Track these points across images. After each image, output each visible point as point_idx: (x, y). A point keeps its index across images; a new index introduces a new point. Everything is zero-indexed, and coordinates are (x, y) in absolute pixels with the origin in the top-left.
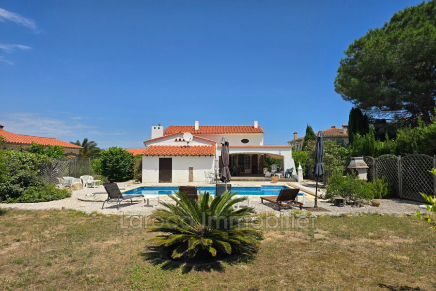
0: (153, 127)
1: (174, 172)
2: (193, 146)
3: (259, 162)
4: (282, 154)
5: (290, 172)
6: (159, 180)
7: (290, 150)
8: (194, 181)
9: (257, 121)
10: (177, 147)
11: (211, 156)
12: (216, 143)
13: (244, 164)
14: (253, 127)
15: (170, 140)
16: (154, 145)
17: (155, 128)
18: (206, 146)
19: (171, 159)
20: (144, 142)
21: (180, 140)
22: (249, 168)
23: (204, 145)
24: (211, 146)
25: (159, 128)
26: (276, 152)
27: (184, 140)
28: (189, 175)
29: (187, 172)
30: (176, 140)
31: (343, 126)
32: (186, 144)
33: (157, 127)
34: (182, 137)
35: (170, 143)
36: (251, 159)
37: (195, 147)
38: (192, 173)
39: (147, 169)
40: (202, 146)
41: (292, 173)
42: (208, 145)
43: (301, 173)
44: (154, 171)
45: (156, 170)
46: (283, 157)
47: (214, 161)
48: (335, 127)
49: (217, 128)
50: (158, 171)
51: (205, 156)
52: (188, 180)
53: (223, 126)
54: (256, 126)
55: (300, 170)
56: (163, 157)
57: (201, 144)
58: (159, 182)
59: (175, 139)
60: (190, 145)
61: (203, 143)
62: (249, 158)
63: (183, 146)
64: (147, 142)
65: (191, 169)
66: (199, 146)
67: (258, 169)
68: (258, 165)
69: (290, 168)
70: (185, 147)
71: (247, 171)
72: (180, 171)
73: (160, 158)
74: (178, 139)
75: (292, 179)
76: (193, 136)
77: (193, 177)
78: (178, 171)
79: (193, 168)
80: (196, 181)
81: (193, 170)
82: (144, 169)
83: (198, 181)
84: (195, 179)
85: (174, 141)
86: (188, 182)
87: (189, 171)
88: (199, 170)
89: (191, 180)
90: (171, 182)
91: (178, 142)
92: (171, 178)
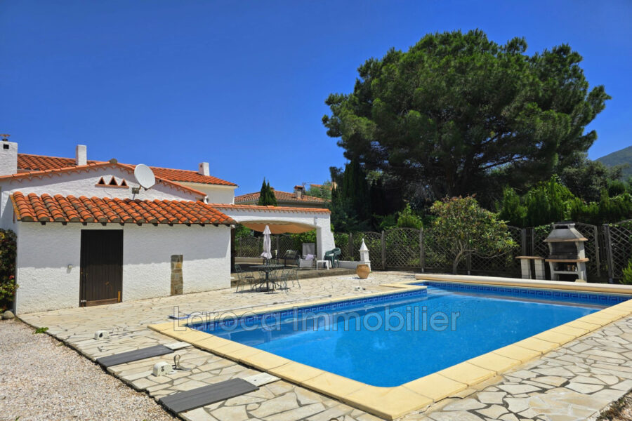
1: (129, 271)
2: (151, 200)
4: (318, 225)
6: (81, 298)
8: (185, 290)
12: (204, 196)
15: (83, 182)
19: (119, 234)
21: (113, 183)
27: (123, 184)
28: (173, 277)
29: (166, 268)
30: (102, 182)
32: (130, 196)
35: (84, 188)
37: (159, 202)
38: (180, 270)
40: (180, 203)
44: (64, 269)
46: (315, 229)
50: (77, 270)
52: (169, 289)
54: (207, 173)
56: (97, 227)
58: (82, 305)
59: (98, 179)
60: (138, 197)
63: (121, 199)
65: (177, 259)
72: (146, 267)
73: (83, 231)
74: (107, 179)
76: (156, 178)
77: (182, 282)
78: (141, 265)
79: (182, 256)
80: (189, 292)
81: (182, 261)
82: (25, 266)
83: (194, 291)
84: (186, 287)
85: (96, 186)
86: (169, 294)
87: (172, 266)
88: (198, 261)
89: (177, 289)
90: (121, 301)
91: (107, 187)
92: (120, 288)
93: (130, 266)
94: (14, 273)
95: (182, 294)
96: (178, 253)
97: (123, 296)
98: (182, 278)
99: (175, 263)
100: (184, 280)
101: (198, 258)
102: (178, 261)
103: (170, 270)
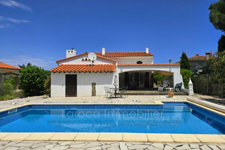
0: (67, 51)
1: (79, 87)
2: (97, 64)
3: (150, 79)
4: (172, 71)
5: (179, 86)
6: (66, 94)
7: (179, 68)
8: (96, 95)
9: (148, 48)
10: (84, 66)
11: (111, 72)
12: (116, 62)
13: (139, 81)
14: (145, 53)
15: (78, 60)
16: (64, 64)
17: (69, 52)
18: (108, 65)
19: (76, 76)
20: (56, 62)
21: (86, 59)
22: (143, 84)
23: (106, 64)
24: (112, 65)
25: (72, 52)
26: (167, 70)
27: (89, 60)
28: (92, 90)
29: (90, 87)
30: (83, 60)
31: (206, 53)
32: (91, 63)
33: (70, 51)
34: (88, 57)
35: (78, 62)
36: (144, 76)
37: (99, 65)
38: (95, 88)
39: (55, 85)
40: (105, 65)
41: (181, 87)
42: (109, 64)
43: (191, 88)
44: (61, 86)
45: (63, 85)
46: (173, 73)
47: (114, 77)
48: (198, 55)
49: (118, 54)
50: (64, 86)
51: (106, 72)
52: (91, 94)
53: (123, 53)
54: (147, 52)
55: (191, 84)
57: (104, 63)
58: (66, 96)
59: (82, 59)
60: (94, 64)
61: (106, 62)
62: (143, 76)
63: (88, 64)
64: (59, 61)
65: (94, 84)
66: (102, 65)
67: (150, 84)
68: (150, 81)
69: (179, 83)
70: (90, 65)
71: (141, 86)
72: (84, 86)
74: (84, 59)
75: (181, 93)
76: (97, 56)
77: (96, 92)
78: (82, 86)
79: (95, 83)
80: (98, 95)
81: (95, 85)
82: (53, 85)
83: (100, 95)
84: (97, 94)
85: (82, 61)
86: (91, 96)
87: (92, 87)
88: (101, 85)
89: (94, 94)
90: (77, 96)
91: (84, 61)
92: (76, 93)
93: (79, 86)
94: (50, 86)
95: (95, 96)
96: (94, 82)
97: (77, 95)
98: (95, 91)
99: (93, 86)
100: (96, 91)
101: (101, 84)
102: (94, 85)
103: (91, 88)
